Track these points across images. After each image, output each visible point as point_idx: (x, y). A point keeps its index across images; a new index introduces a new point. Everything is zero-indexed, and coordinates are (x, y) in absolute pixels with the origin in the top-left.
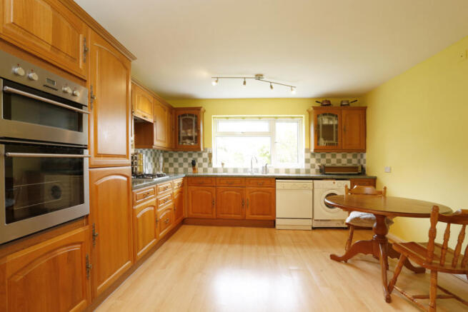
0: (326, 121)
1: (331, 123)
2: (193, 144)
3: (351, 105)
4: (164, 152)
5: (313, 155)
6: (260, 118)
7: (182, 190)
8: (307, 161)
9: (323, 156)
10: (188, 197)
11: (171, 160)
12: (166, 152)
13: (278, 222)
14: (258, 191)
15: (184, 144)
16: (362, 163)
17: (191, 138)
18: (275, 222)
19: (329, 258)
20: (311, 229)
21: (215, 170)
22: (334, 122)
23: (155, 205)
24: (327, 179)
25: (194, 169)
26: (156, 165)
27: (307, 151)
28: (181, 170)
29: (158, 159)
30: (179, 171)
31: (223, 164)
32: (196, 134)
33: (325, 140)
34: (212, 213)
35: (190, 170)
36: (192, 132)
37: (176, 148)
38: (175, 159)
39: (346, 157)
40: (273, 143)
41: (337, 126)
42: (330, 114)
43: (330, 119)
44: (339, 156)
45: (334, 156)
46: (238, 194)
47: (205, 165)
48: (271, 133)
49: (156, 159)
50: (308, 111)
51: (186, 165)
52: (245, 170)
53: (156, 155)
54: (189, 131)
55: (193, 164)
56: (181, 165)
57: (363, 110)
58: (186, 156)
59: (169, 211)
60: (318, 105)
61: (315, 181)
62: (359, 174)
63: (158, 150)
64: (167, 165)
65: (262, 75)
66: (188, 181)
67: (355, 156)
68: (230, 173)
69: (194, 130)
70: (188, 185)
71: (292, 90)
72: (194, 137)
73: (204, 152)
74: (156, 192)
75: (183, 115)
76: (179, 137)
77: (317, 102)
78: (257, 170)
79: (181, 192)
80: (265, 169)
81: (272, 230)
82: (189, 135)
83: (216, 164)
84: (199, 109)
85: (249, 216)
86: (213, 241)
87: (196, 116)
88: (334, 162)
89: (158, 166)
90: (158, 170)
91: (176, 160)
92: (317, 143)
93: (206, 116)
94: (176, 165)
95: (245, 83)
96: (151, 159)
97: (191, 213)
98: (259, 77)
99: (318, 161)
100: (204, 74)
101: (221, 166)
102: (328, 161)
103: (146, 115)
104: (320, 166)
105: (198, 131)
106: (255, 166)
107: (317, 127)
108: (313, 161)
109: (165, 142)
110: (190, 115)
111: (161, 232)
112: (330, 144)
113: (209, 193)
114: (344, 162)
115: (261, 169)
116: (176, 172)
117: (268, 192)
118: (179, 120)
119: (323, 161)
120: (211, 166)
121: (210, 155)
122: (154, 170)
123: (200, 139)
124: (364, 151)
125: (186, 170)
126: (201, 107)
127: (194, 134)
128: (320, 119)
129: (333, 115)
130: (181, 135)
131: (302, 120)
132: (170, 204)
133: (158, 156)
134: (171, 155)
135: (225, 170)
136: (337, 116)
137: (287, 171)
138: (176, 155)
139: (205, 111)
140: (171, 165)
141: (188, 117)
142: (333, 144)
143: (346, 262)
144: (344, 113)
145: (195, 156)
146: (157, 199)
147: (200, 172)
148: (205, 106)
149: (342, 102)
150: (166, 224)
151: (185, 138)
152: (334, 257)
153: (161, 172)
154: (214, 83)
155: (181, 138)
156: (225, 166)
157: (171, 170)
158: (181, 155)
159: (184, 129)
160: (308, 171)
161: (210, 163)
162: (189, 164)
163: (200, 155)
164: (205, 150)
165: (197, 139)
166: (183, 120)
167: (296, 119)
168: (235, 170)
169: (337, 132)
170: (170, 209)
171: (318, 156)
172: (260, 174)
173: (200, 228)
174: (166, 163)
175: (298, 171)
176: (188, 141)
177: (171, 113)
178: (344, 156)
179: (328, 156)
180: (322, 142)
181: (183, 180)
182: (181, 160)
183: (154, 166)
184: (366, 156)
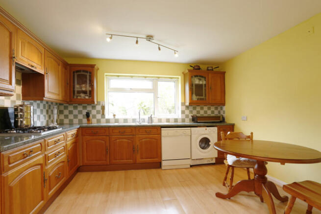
0: (197, 81)
1: (201, 83)
2: (87, 97)
3: (214, 70)
4: (59, 104)
5: (187, 107)
6: (145, 77)
7: (76, 140)
8: (183, 112)
9: (195, 108)
10: (83, 147)
11: (66, 112)
12: (61, 104)
13: (164, 163)
14: (146, 138)
15: (79, 97)
16: (222, 113)
17: (85, 92)
18: (160, 163)
19: (214, 196)
20: (189, 167)
21: (108, 121)
22: (203, 82)
23: (42, 162)
24: (200, 126)
25: (88, 120)
26: (50, 117)
27: (183, 104)
28: (76, 121)
29: (52, 111)
30: (74, 122)
31: (114, 115)
32: (90, 89)
33: (196, 96)
34: (106, 160)
35: (85, 121)
36: (86, 87)
37: (71, 101)
38: (69, 111)
39: (210, 109)
40: (156, 97)
41: (205, 85)
42: (200, 76)
43: (200, 79)
44: (205, 108)
45: (202, 108)
46: (130, 141)
47: (99, 116)
48: (154, 90)
49: (50, 111)
50: (183, 73)
51: (80, 117)
52: (134, 120)
53: (50, 108)
54: (84, 85)
55: (88, 115)
56: (76, 117)
57: (223, 75)
58: (80, 108)
59: (61, 164)
60: (192, 68)
61: (192, 128)
62: (221, 122)
63: (52, 103)
64: (62, 117)
65: (152, 37)
66: (83, 132)
67: (216, 109)
68: (122, 124)
69: (88, 85)
70: (83, 135)
71: (175, 53)
72: (88, 92)
73: (97, 105)
74: (43, 147)
75: (77, 71)
76: (74, 91)
77: (191, 66)
78: (144, 120)
79: (76, 143)
80: (151, 118)
81: (159, 170)
82: (84, 89)
83: (108, 115)
84: (93, 66)
85: (139, 160)
86: (108, 189)
87: (90, 73)
88: (202, 112)
89: (52, 119)
90: (52, 122)
91: (71, 112)
92: (191, 98)
93: (99, 73)
94: (71, 117)
95: (137, 42)
96: (45, 111)
97: (86, 161)
98: (149, 38)
99: (191, 112)
100: (98, 29)
101: (113, 117)
102: (198, 112)
103: (33, 64)
104: (192, 116)
105: (92, 86)
106: (142, 117)
107: (191, 85)
108: (187, 112)
109: (59, 95)
110: (84, 71)
111: (50, 190)
112: (201, 99)
113: (104, 142)
114: (209, 112)
115: (147, 119)
116: (71, 124)
117: (155, 139)
118: (74, 76)
119: (195, 113)
120: (105, 118)
121: (103, 108)
122: (48, 121)
123: (93, 94)
124: (224, 104)
125: (80, 121)
126: (95, 65)
127: (88, 88)
128: (193, 79)
129: (202, 77)
130: (76, 89)
131: (178, 80)
132: (63, 157)
133: (52, 108)
134: (66, 108)
135: (117, 121)
136: (205, 78)
137: (168, 120)
138: (71, 108)
139: (98, 69)
140: (66, 117)
141: (82, 73)
142: (203, 99)
143: (229, 199)
144: (210, 76)
145: (89, 108)
146: (45, 155)
147: (94, 123)
148: (98, 65)
149: (208, 68)
150: (58, 179)
151: (79, 92)
152: (219, 195)
153: (55, 124)
154: (108, 40)
155: (76, 92)
156: (116, 117)
157: (66, 121)
158: (75, 108)
159: (78, 84)
160: (183, 120)
161: (103, 114)
162: (83, 115)
163: (94, 107)
164: (99, 103)
165: (91, 93)
166: (78, 76)
167: (174, 79)
168: (126, 120)
169: (205, 90)
170: (63, 162)
171: (191, 108)
172: (146, 124)
173: (94, 175)
174: (61, 115)
175: (176, 120)
176: (83, 95)
177: (66, 69)
178: (209, 109)
179: (198, 109)
180: (195, 98)
181: (77, 131)
182: (76, 112)
183: (47, 119)
184: (225, 108)
